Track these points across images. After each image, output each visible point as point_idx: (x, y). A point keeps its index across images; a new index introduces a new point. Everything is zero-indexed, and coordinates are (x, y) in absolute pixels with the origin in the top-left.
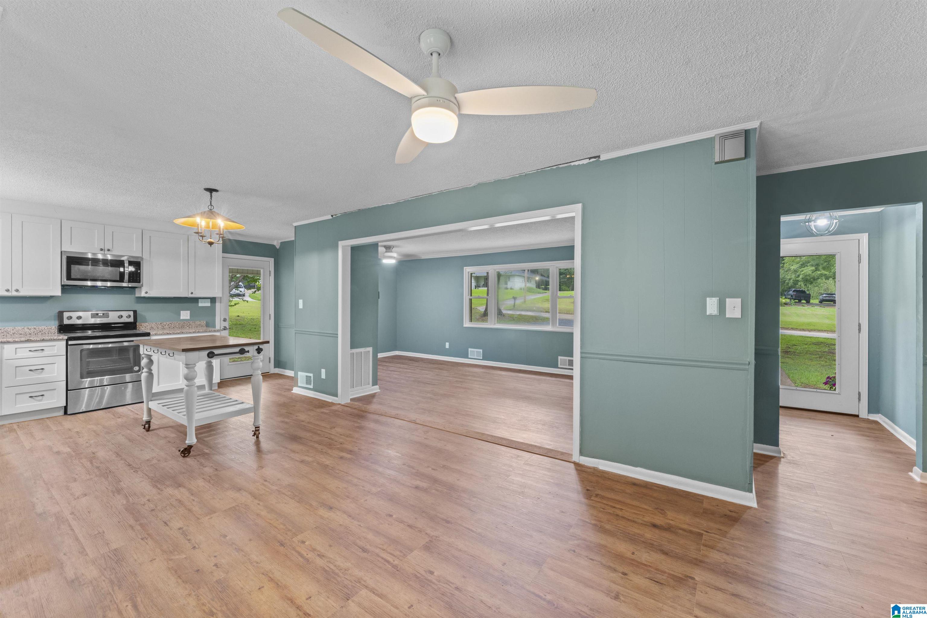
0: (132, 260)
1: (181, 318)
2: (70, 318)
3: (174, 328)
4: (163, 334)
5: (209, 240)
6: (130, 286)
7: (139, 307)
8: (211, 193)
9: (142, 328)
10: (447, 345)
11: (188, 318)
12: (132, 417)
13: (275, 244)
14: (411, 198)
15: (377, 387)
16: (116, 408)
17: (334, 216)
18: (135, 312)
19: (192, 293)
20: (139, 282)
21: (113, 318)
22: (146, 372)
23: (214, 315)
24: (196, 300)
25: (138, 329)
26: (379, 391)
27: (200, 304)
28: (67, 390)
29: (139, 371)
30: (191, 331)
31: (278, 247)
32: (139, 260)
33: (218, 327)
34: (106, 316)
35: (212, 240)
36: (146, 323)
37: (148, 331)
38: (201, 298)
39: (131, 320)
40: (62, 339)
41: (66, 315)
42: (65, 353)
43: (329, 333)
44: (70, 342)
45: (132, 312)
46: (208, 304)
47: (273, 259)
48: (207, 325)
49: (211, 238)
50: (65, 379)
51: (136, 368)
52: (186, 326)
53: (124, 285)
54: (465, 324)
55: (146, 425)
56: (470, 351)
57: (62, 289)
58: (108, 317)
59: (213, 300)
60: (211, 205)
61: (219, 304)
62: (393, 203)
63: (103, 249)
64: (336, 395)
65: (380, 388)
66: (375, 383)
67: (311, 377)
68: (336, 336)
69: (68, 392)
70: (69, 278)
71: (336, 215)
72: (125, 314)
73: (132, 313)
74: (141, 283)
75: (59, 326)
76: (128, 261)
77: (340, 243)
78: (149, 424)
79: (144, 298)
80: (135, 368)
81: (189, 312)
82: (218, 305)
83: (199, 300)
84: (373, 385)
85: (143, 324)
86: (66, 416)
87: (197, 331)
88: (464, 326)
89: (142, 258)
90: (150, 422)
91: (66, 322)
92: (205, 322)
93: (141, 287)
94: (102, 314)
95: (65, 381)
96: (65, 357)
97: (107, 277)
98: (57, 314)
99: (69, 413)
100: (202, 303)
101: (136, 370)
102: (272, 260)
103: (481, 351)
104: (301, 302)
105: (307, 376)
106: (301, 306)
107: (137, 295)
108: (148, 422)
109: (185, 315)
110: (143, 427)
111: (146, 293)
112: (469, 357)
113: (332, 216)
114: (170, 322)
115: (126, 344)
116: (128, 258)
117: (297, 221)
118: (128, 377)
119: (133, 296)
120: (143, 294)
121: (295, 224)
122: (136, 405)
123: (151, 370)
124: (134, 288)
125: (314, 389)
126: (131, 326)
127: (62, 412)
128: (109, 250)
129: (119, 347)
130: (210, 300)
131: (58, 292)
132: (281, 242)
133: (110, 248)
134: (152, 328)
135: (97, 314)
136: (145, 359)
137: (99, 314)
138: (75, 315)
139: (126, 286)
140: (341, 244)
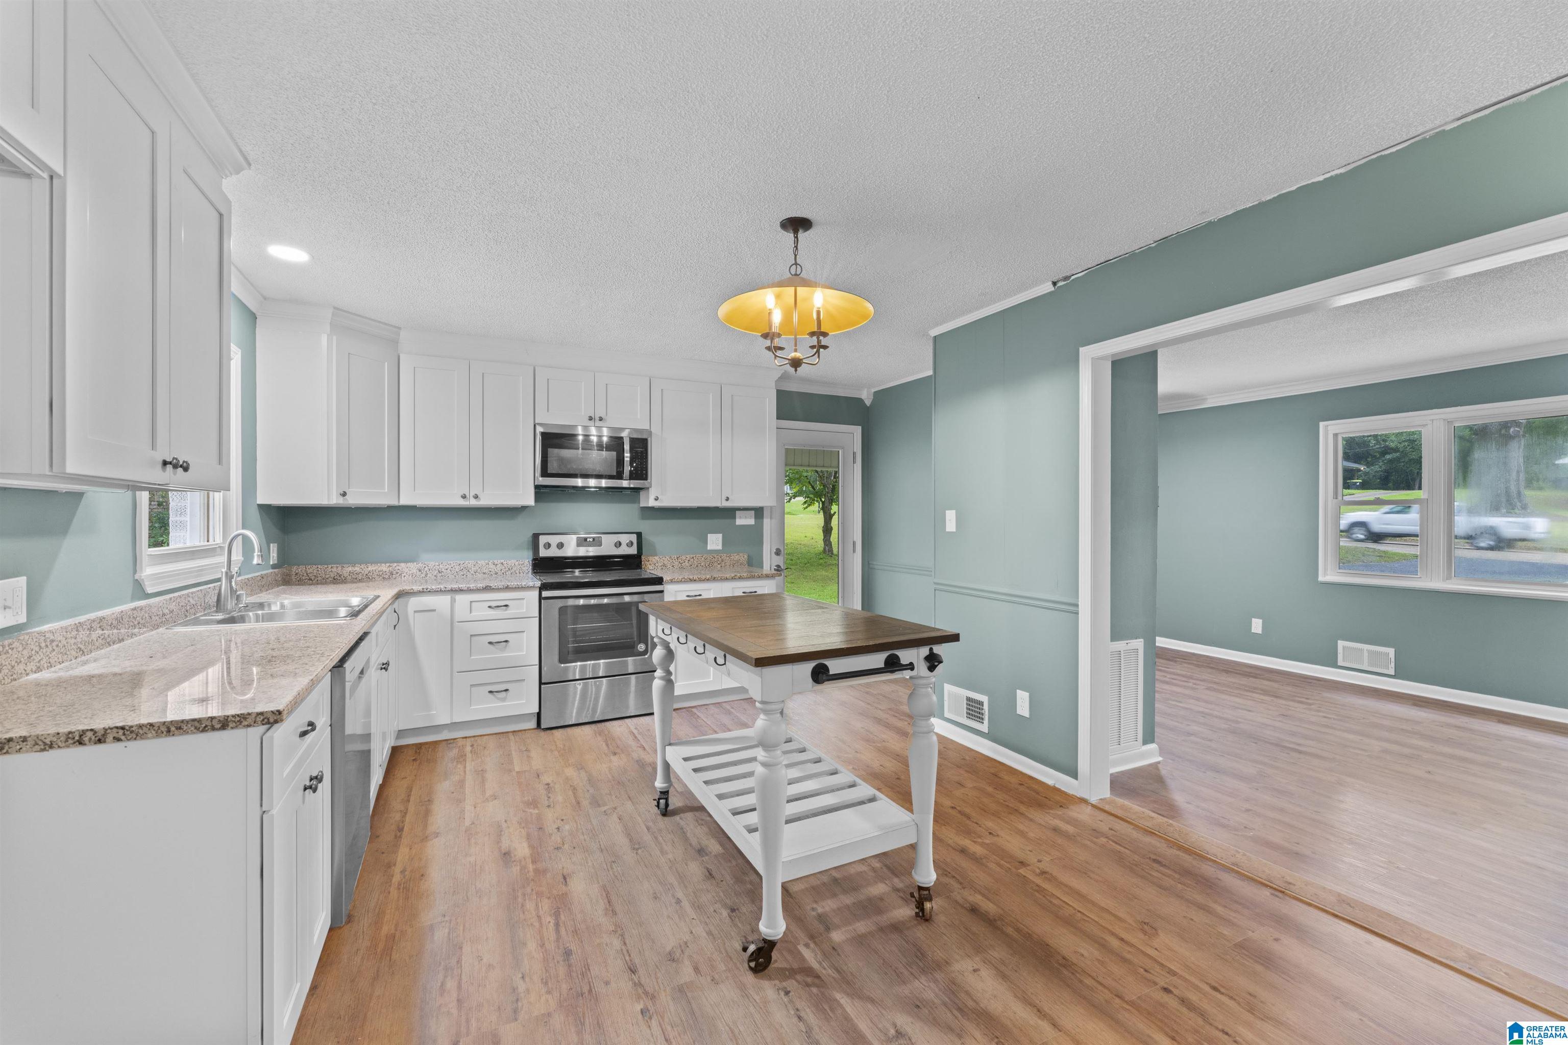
0: (635, 436)
1: (709, 548)
2: (548, 546)
3: (697, 566)
4: (683, 580)
5: (793, 355)
6: (632, 486)
7: (645, 526)
8: (796, 232)
9: (651, 567)
10: (1257, 626)
11: (720, 547)
12: (635, 756)
13: (863, 398)
14: (1458, 119)
15: (1153, 746)
16: (611, 722)
17: (1060, 284)
18: (639, 535)
19: (727, 499)
20: (646, 479)
21: (607, 548)
22: (662, 678)
23: (761, 543)
24: (729, 513)
25: (643, 567)
26: (1160, 759)
27: (740, 521)
28: (541, 683)
29: (645, 652)
30: (728, 576)
31: (868, 403)
32: (644, 437)
33: (767, 567)
34: (597, 542)
35: (798, 355)
36: (656, 555)
37: (659, 573)
38: (739, 509)
39: (633, 551)
40: (533, 587)
41: (543, 540)
42: (537, 615)
43: (1053, 599)
44: (545, 594)
45: (635, 535)
46: (751, 521)
47: (860, 427)
48: (750, 563)
49: (796, 351)
50: (537, 662)
51: (641, 647)
52: (716, 564)
53: (625, 484)
54: (1325, 574)
55: (661, 801)
56: (1344, 648)
57: (536, 493)
58: (600, 545)
59: (759, 512)
60: (796, 264)
61: (769, 520)
62: (1342, 171)
63: (593, 417)
64: (1074, 774)
65: (1162, 752)
66: (1149, 738)
67: (981, 703)
68: (1073, 609)
69: (542, 686)
70: (545, 473)
71: (1066, 278)
72: (624, 539)
73: (634, 538)
74: (649, 481)
75: (534, 560)
76: (628, 439)
77: (1082, 350)
78: (667, 799)
79: (652, 508)
80: (639, 646)
81: (720, 536)
82: (767, 522)
83: (737, 512)
84: (1145, 742)
85: (650, 558)
86: (537, 732)
87: (739, 575)
88: (1321, 578)
89: (650, 433)
90: (667, 792)
91: (543, 553)
92: (746, 557)
93: (648, 488)
94: (591, 540)
95: (538, 666)
96: (538, 619)
97: (599, 469)
98: (531, 539)
99: (543, 726)
100: (740, 518)
101: (641, 650)
102: (858, 429)
103: (1391, 652)
104: (951, 515)
105: (969, 699)
106: (951, 526)
107: (642, 505)
108: (665, 794)
109: (715, 542)
110: (655, 802)
111: (657, 499)
112: (1340, 663)
113: (1054, 284)
114: (692, 556)
115: (627, 599)
116: (629, 433)
117: (937, 324)
118: (631, 663)
119: (635, 506)
120: (652, 503)
121: (935, 332)
122: (641, 718)
123: (669, 673)
124: (637, 490)
125: (990, 736)
126: (633, 562)
127: (533, 724)
128: (601, 419)
129: (617, 604)
130: (753, 512)
131: (529, 500)
132: (875, 392)
133: (603, 416)
134: (664, 565)
135: (586, 539)
136: (659, 647)
137: (588, 540)
138: (554, 540)
139: (627, 486)
140: (1087, 353)
